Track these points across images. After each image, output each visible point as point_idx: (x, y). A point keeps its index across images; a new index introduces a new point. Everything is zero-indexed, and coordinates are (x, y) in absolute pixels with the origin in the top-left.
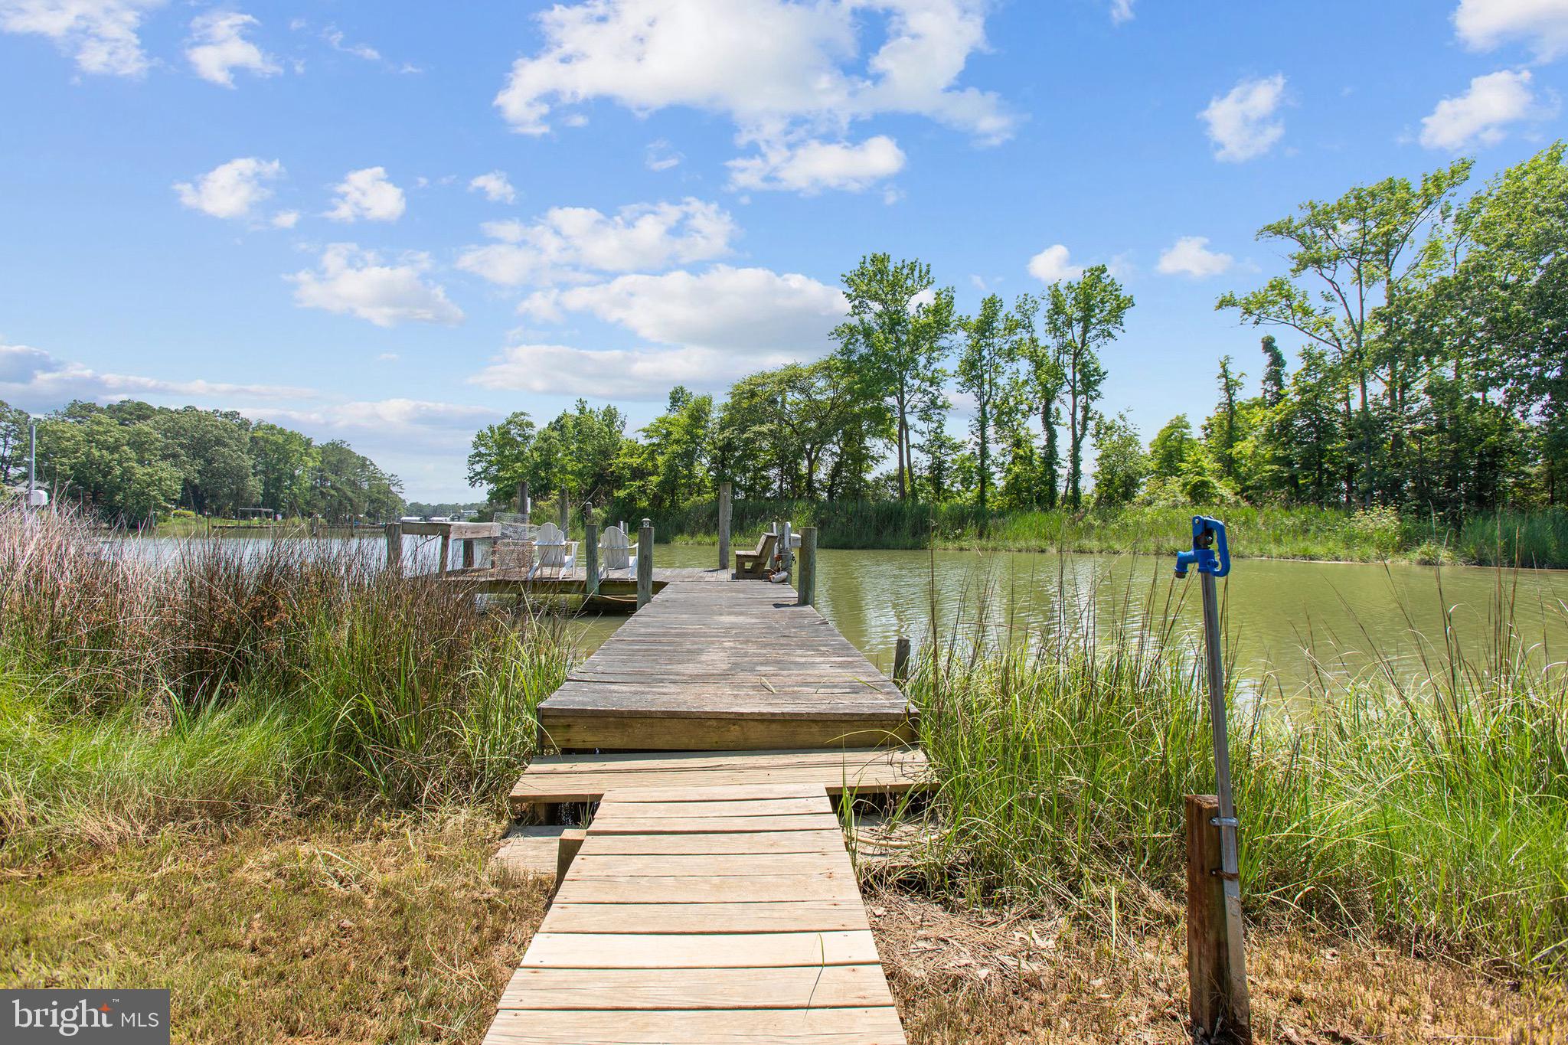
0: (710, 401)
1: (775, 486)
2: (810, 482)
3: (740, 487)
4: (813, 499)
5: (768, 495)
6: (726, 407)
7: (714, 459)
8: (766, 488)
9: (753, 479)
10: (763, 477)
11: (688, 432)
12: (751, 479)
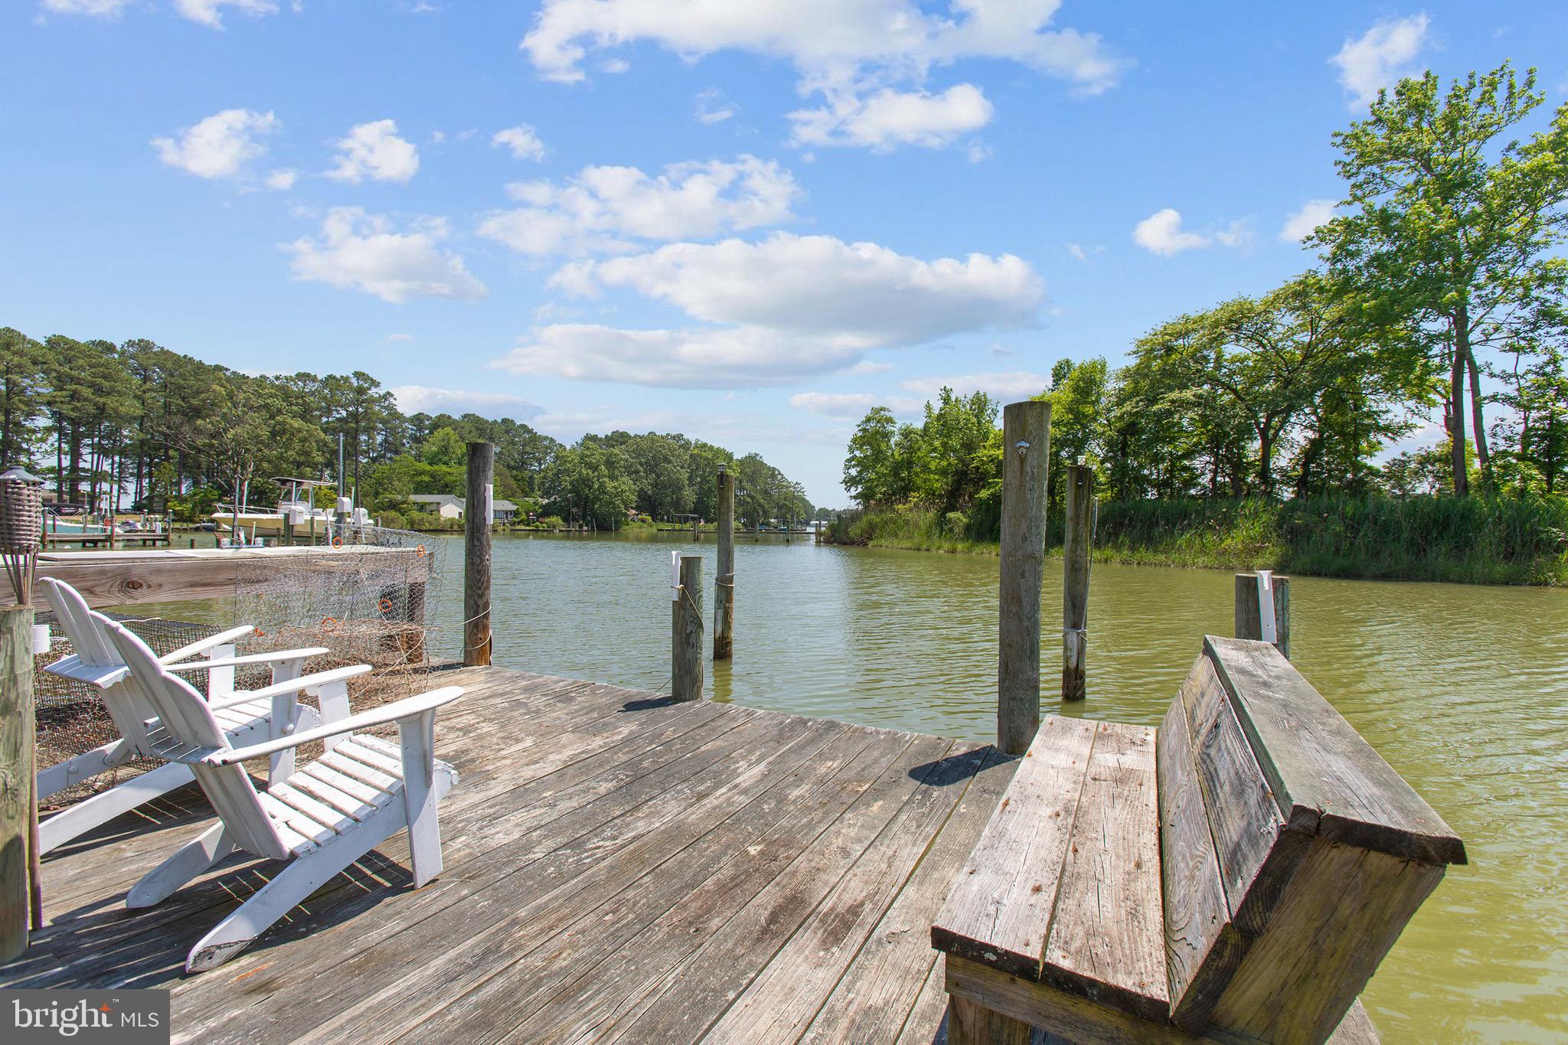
0: (1104, 366)
1: (1205, 480)
2: (1264, 473)
3: (1150, 482)
4: (1270, 496)
5: (1193, 492)
6: (1127, 374)
7: (1110, 444)
8: (1191, 482)
9: (1170, 471)
10: (1185, 469)
11: (1070, 410)
12: (1167, 470)
